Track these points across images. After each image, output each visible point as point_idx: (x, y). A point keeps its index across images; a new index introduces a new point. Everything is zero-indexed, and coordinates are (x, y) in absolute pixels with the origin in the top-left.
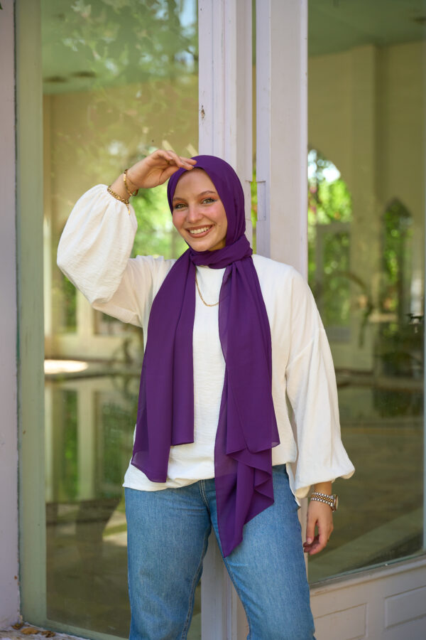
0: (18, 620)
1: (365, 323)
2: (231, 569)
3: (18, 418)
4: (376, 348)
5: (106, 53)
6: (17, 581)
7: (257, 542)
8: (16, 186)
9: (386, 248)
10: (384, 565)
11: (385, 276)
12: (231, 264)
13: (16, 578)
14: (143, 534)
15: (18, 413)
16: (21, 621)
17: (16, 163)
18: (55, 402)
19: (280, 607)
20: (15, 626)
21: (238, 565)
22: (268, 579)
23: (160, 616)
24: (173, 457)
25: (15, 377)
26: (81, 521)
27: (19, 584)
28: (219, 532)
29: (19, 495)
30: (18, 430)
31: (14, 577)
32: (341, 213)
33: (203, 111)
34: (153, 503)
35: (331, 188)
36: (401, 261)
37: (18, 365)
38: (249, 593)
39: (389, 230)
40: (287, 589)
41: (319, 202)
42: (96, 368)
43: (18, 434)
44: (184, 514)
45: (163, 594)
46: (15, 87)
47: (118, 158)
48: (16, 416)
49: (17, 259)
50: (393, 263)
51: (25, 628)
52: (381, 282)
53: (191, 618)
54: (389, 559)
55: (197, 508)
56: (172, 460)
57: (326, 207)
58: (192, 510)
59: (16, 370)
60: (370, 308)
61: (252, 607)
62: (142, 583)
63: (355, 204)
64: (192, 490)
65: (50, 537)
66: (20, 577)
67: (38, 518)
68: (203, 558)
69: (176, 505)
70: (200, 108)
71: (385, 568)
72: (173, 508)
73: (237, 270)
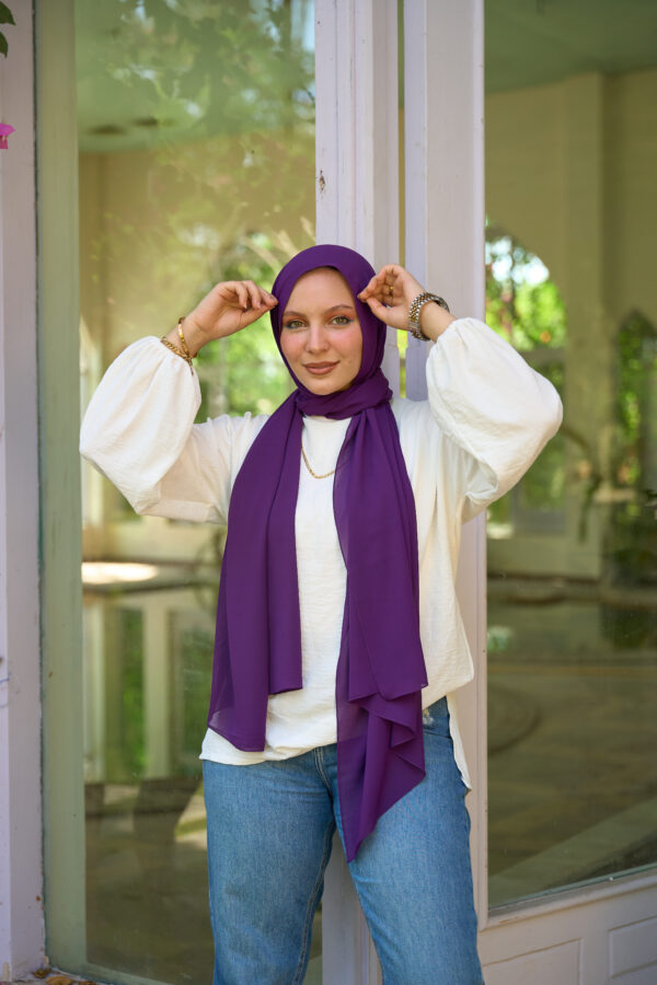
0: (42, 965)
1: (589, 503)
2: (357, 887)
3: (41, 653)
4: (605, 543)
5: (177, 91)
6: (40, 902)
7: (398, 847)
8: (37, 297)
9: (621, 387)
10: (608, 880)
11: (619, 431)
12: (360, 412)
13: (38, 899)
14: (230, 831)
15: (41, 644)
16: (46, 965)
17: (37, 260)
18: (107, 628)
19: (426, 948)
20: (38, 973)
21: (367, 880)
22: (411, 904)
23: (256, 957)
24: (274, 712)
25: (37, 591)
26: (142, 811)
27: (43, 908)
28: (344, 829)
29: (42, 771)
30: (41, 671)
31: (35, 898)
32: (550, 332)
33: (322, 179)
34: (245, 783)
35: (534, 296)
36: (644, 407)
37: (41, 571)
38: (382, 926)
39: (625, 360)
40: (440, 920)
41: (515, 317)
42: (172, 574)
43: (41, 676)
44: (293, 800)
45: (262, 924)
46: (36, 145)
47: (205, 250)
48: (37, 650)
49: (38, 408)
50: (632, 410)
51: (52, 976)
52: (614, 441)
53: (306, 961)
54: (616, 871)
55: (312, 790)
56: (273, 718)
57: (527, 324)
58: (303, 794)
59: (37, 579)
60: (596, 481)
61: (385, 946)
62: (229, 906)
63: (572, 320)
64: (303, 763)
65: (91, 835)
66: (44, 898)
67: (73, 807)
68: (324, 868)
69: (280, 787)
70: (318, 175)
71: (608, 884)
72: (275, 791)
73: (367, 421)
